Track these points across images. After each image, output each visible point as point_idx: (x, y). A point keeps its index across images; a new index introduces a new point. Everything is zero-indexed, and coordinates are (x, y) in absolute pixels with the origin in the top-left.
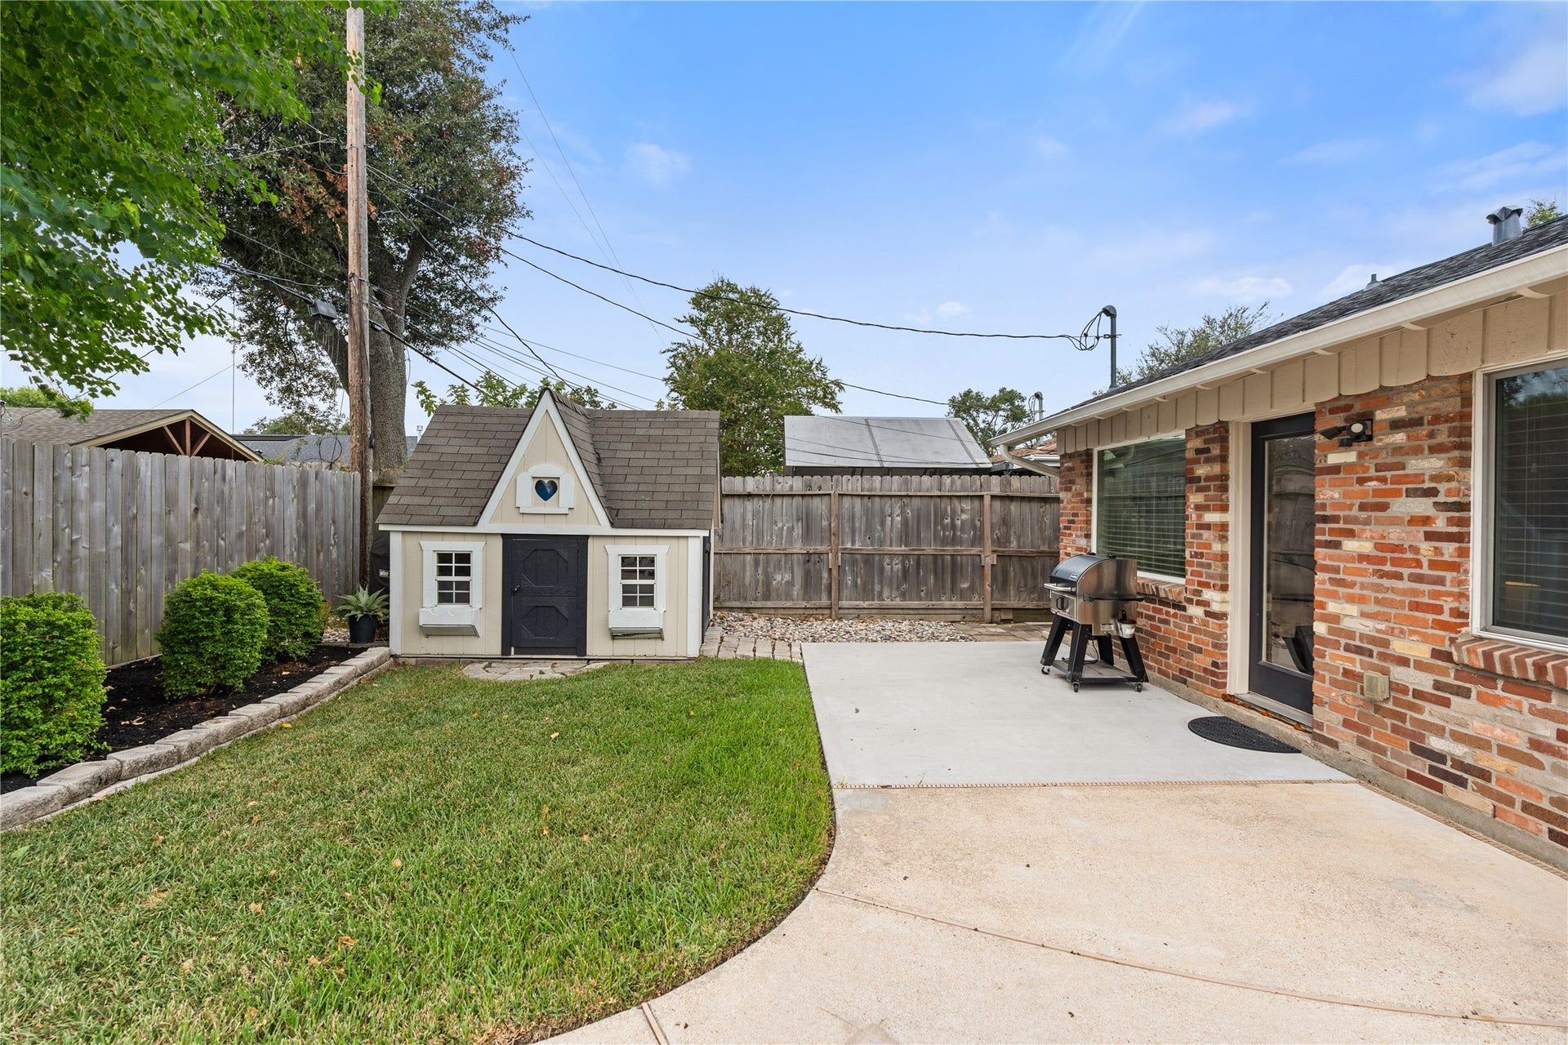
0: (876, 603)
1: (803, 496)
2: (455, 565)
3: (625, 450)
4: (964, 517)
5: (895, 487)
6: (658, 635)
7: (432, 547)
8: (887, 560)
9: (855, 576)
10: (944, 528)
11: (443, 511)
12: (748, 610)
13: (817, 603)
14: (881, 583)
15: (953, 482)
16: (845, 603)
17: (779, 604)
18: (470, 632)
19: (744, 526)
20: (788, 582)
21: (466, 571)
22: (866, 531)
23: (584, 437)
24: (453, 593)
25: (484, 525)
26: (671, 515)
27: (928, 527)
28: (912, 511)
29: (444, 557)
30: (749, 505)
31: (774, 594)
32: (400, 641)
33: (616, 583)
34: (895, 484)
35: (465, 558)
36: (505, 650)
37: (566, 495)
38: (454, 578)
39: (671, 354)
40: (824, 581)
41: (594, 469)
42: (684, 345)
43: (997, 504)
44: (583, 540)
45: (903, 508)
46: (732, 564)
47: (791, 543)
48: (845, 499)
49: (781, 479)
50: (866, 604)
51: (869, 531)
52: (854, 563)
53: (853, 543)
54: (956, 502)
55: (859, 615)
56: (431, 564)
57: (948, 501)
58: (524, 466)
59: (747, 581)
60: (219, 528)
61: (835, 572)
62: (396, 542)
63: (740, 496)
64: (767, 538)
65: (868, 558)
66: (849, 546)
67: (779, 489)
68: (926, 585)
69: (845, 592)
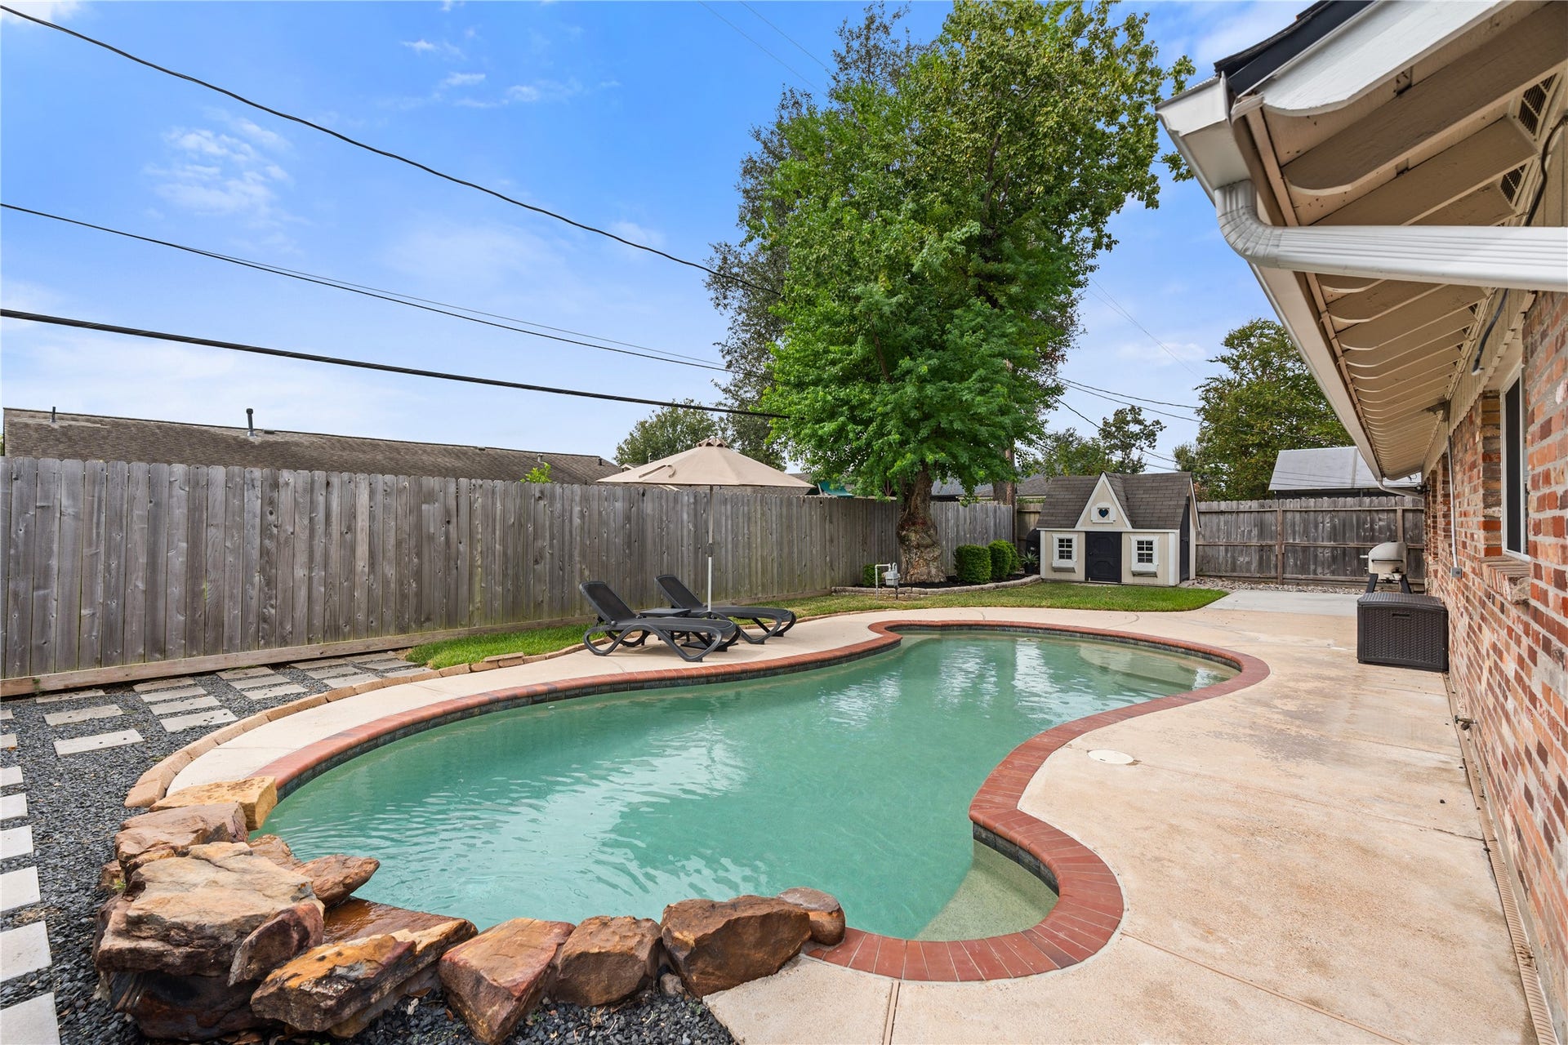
0: (1311, 576)
1: (1258, 512)
2: (1065, 544)
3: (1140, 494)
4: (1381, 523)
5: (1326, 505)
6: (1154, 575)
7: (1057, 536)
8: (1320, 550)
9: (1296, 560)
10: (1365, 530)
11: (1061, 522)
12: (1221, 577)
13: (1268, 575)
14: (1315, 564)
15: (1371, 502)
16: (1288, 576)
17: (1241, 574)
18: (1072, 570)
19: (1219, 530)
20: (1248, 563)
21: (1070, 546)
22: (1304, 532)
23: (1120, 489)
24: (1065, 555)
25: (1078, 527)
26: (1161, 523)
27: (1352, 530)
28: (1339, 520)
29: (1061, 541)
30: (1222, 518)
31: (1238, 569)
32: (1045, 573)
33: (1135, 552)
34: (1325, 503)
35: (1070, 541)
36: (1087, 579)
37: (1112, 515)
38: (1065, 549)
39: (1203, 389)
40: (1273, 562)
41: (1125, 503)
42: (1217, 379)
43: (1410, 516)
44: (1120, 534)
45: (1332, 520)
46: (1210, 551)
47: (1250, 539)
48: (1288, 513)
49: (1243, 502)
50: (1303, 577)
51: (1306, 533)
52: (1295, 552)
53: (1294, 539)
54: (1375, 514)
55: (1298, 583)
56: (1056, 543)
57: (1368, 513)
58: (1094, 503)
59: (1220, 561)
60: (975, 529)
61: (1280, 557)
62: (1043, 534)
63: (1216, 513)
64: (1234, 536)
65: (1305, 549)
66: (1291, 541)
67: (1242, 508)
68: (1351, 566)
69: (1289, 569)
